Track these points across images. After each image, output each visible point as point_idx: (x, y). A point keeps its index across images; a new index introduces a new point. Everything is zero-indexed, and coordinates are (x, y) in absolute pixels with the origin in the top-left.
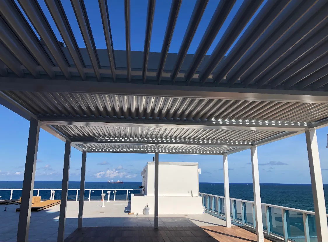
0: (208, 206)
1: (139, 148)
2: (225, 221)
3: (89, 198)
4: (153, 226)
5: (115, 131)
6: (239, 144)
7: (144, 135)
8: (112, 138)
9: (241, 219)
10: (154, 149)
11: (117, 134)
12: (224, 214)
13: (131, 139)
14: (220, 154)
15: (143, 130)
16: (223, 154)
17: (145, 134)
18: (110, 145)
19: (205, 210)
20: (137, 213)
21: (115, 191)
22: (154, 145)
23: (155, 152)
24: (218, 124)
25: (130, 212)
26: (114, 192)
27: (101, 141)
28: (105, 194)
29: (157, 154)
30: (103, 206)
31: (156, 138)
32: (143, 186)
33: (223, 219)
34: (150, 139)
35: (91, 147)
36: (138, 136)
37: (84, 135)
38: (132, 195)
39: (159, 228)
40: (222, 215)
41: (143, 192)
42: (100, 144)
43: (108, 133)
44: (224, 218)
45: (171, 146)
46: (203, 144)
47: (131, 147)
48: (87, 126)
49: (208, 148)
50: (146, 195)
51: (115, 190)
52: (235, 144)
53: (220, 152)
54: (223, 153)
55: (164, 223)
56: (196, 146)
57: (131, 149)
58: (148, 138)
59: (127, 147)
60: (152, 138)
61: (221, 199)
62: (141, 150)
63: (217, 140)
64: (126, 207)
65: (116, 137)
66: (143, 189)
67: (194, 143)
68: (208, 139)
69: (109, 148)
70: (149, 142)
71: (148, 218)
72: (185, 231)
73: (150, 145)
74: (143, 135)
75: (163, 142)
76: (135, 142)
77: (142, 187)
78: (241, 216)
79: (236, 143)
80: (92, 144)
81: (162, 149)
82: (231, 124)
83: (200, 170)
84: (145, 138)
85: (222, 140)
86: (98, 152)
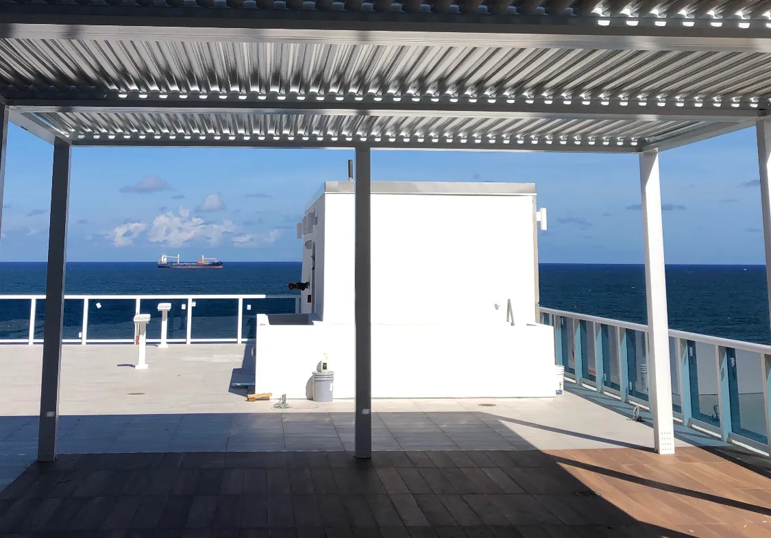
0: (577, 363)
1: (287, 127)
2: (651, 425)
3: (84, 333)
4: (351, 448)
5: (189, 61)
6: (708, 108)
7: (309, 74)
8: (175, 88)
9: (715, 420)
10: (353, 128)
11: (198, 72)
12: (644, 397)
13: (255, 89)
14: (627, 147)
15: (304, 53)
16: (639, 149)
17: (314, 72)
18: (167, 115)
19: (565, 382)
20: (284, 396)
21: (191, 304)
22: (350, 113)
23: (356, 143)
24: (618, 28)
25: (253, 392)
26: (183, 307)
27: (133, 101)
28: (148, 316)
29: (363, 150)
30: (142, 365)
31: (362, 83)
32: (304, 281)
33: (639, 420)
34: (333, 90)
35: (89, 123)
36: (284, 77)
37: (60, 74)
38: (262, 319)
39: (374, 459)
40: (637, 404)
41: (306, 308)
42: (128, 112)
43: (159, 66)
44: (644, 415)
45: (423, 118)
46: (558, 107)
47: (257, 124)
48: (74, 41)
49: (576, 127)
50: (320, 318)
51: (190, 297)
52: (689, 108)
53: (627, 142)
54: (642, 146)
55: (396, 437)
56: (525, 116)
57: (256, 131)
58: (325, 87)
59: (241, 125)
60: (345, 87)
61: (630, 333)
62: (296, 133)
63: (617, 90)
64: (235, 371)
65: (193, 83)
66: (306, 293)
67: (520, 106)
68: (577, 90)
69: (163, 127)
70: (331, 103)
71: (329, 414)
72: (486, 470)
73: (333, 113)
74: (305, 76)
75: (388, 104)
76: (272, 102)
77: (303, 286)
78: (715, 408)
79: (697, 105)
80: (95, 112)
81: (383, 131)
82: (674, 29)
83: (542, 215)
84: (316, 84)
85: (636, 91)
86: (119, 142)
